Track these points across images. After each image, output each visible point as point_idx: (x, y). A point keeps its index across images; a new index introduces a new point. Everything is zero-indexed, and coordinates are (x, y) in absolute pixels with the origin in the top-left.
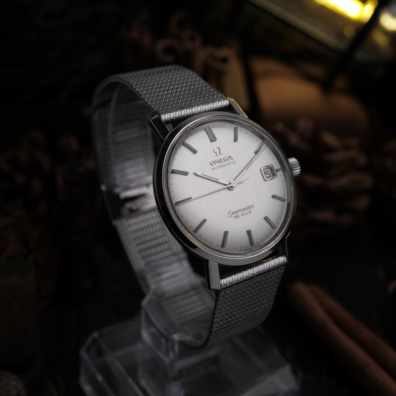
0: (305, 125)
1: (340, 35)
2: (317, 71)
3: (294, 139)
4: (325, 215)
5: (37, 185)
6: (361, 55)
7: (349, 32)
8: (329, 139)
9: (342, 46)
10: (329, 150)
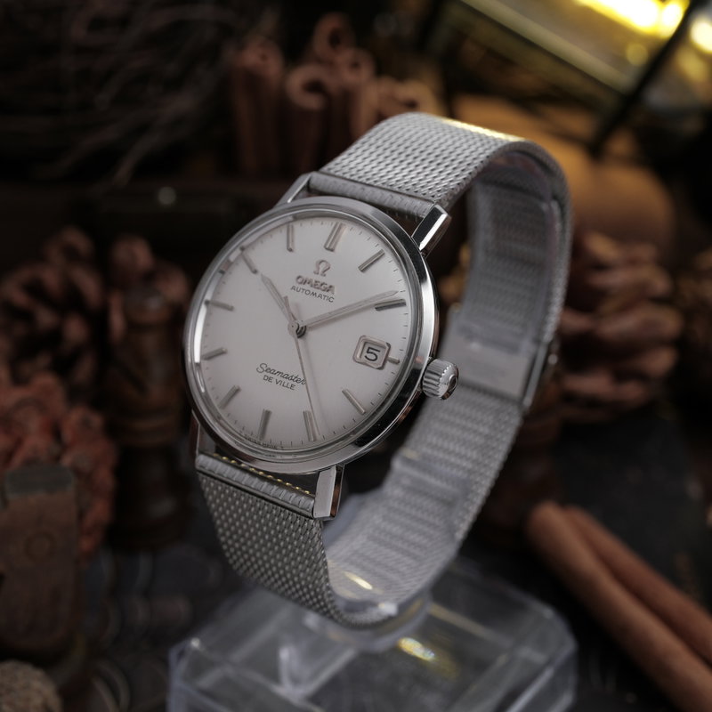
1: (619, 60)
4: (595, 384)
5: (75, 330)
8: (601, 247)
9: (623, 79)
10: (601, 266)
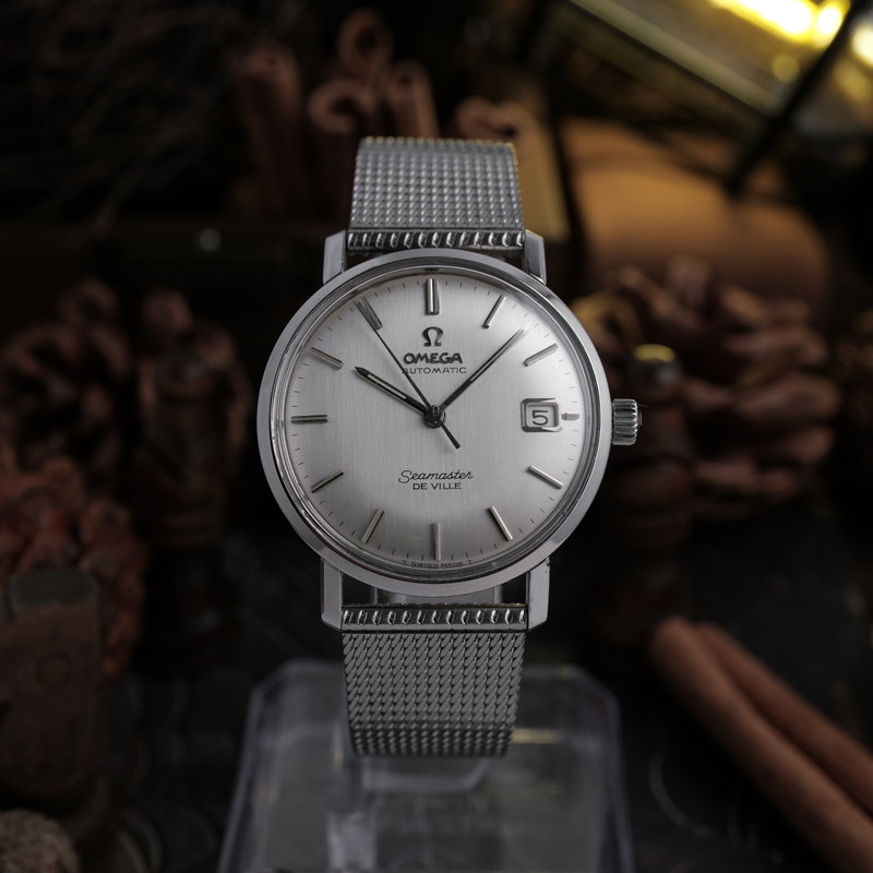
0: (688, 273)
2: (715, 153)
3: (663, 306)
4: (734, 472)
6: (811, 121)
7: (785, 70)
8: (741, 304)
9: (770, 99)
10: (742, 328)
